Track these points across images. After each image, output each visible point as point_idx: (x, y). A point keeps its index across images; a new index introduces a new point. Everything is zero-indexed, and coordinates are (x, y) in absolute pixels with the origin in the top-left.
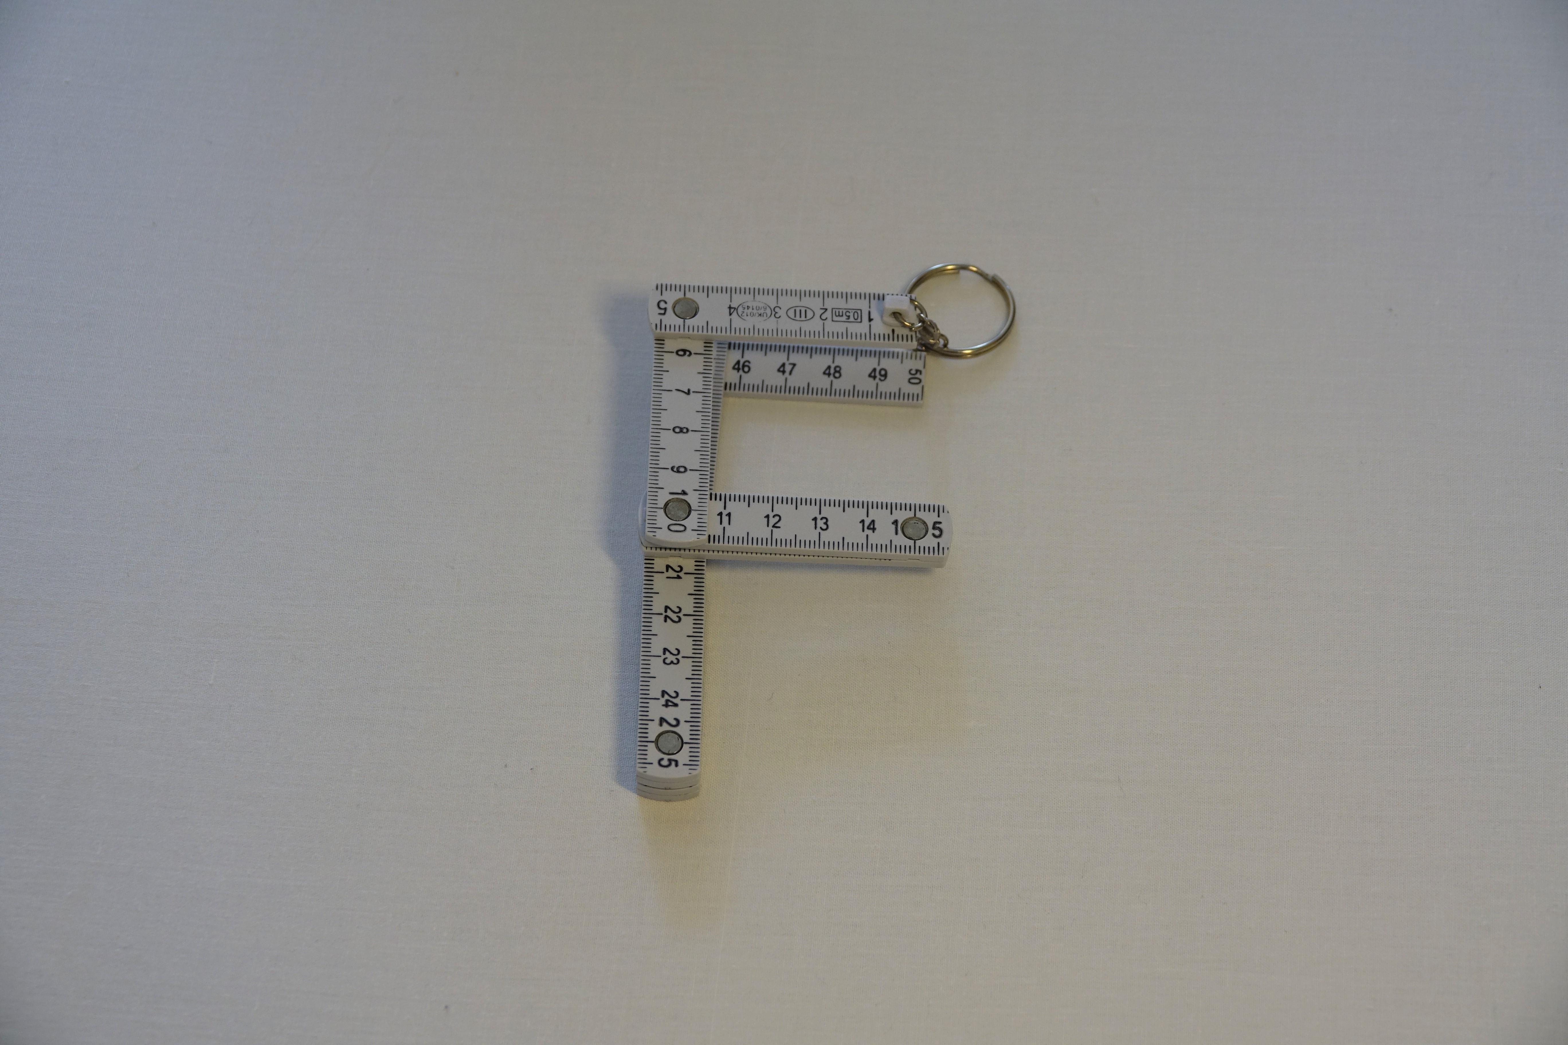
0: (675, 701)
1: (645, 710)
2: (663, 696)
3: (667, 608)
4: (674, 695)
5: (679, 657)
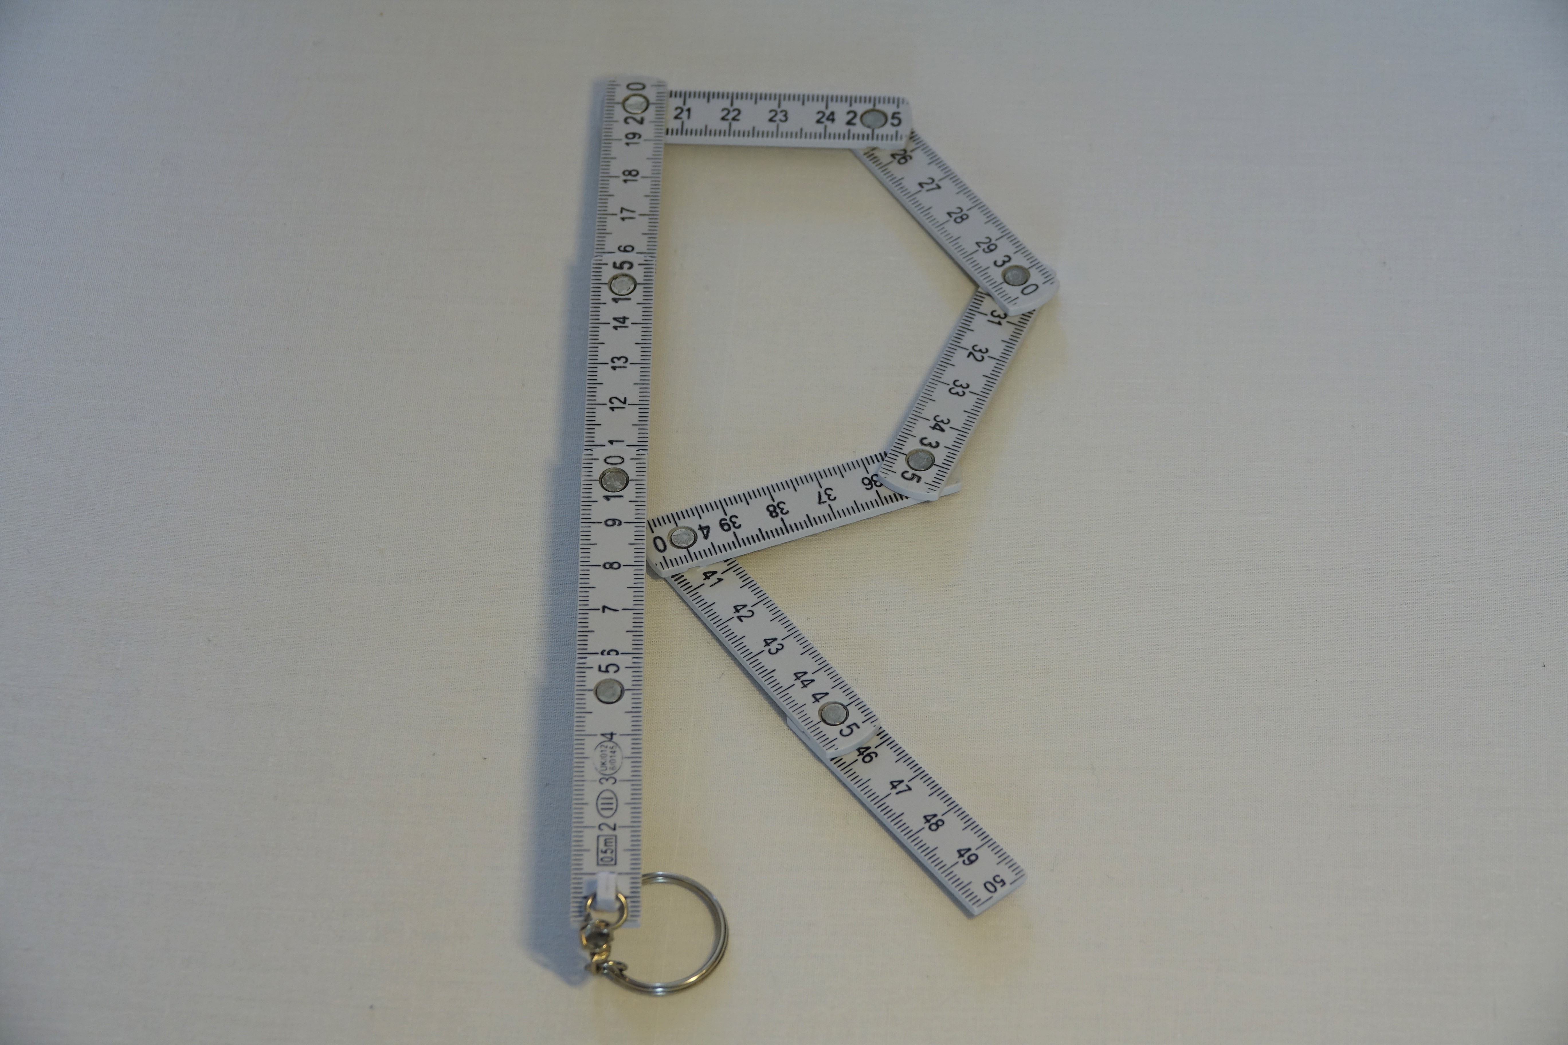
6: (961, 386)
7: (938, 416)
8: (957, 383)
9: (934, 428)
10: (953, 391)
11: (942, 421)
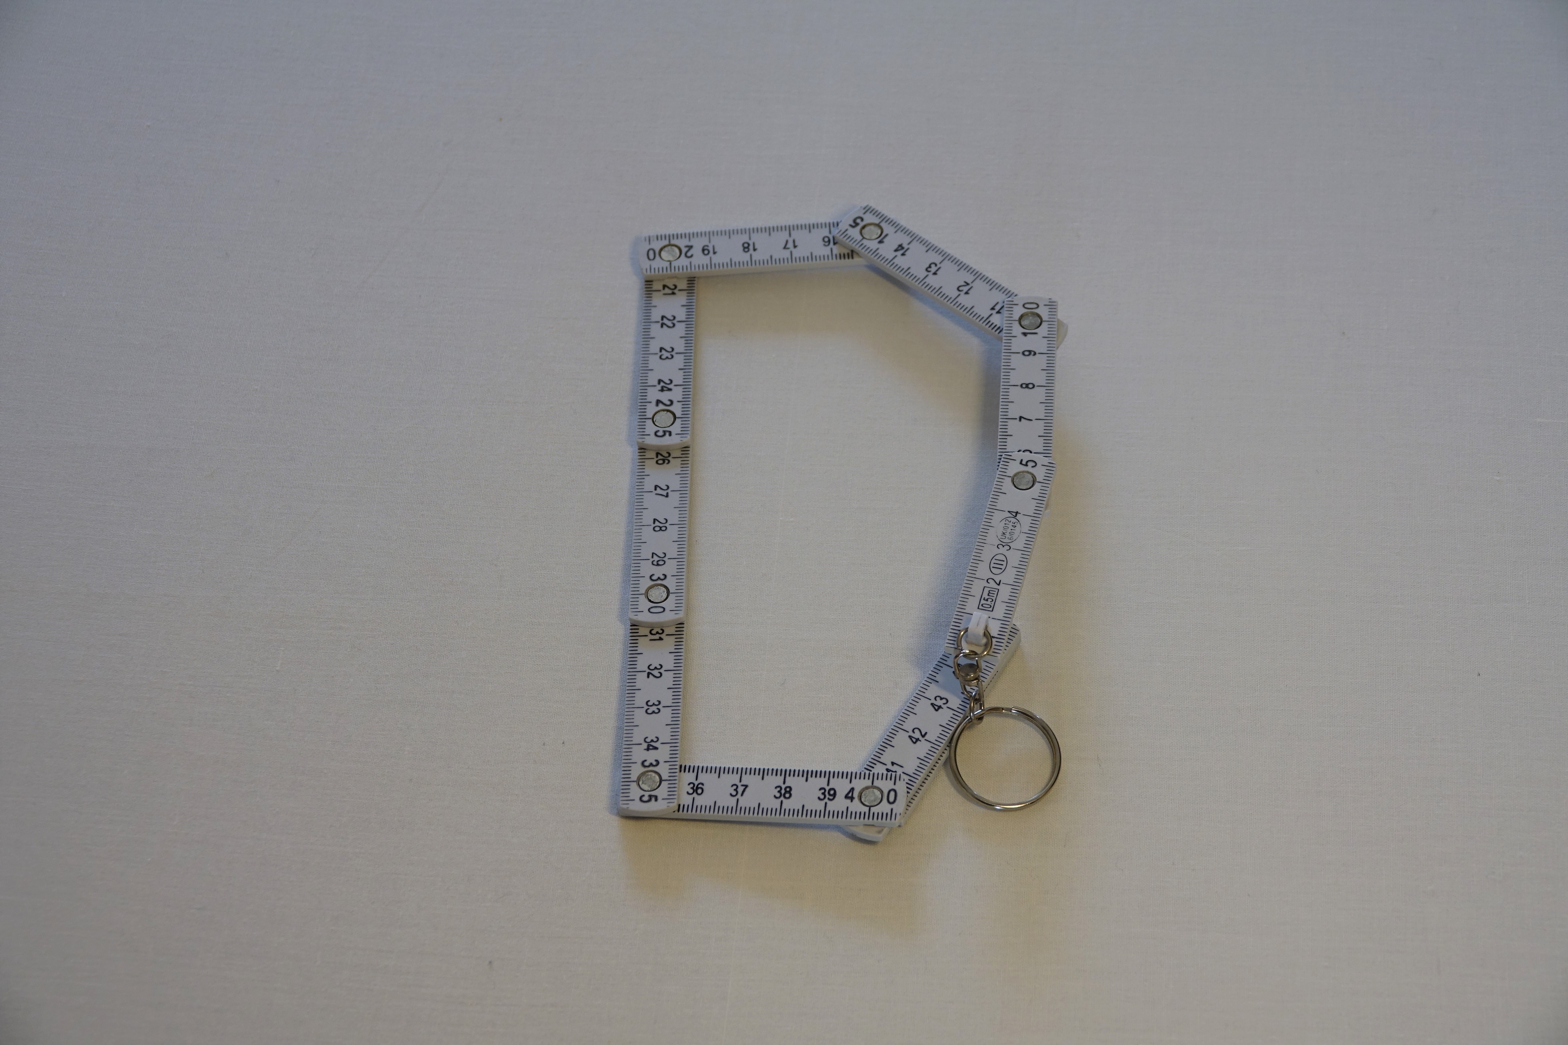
0: (669, 386)
1: (644, 395)
2: (659, 383)
3: (663, 317)
4: (668, 382)
5: (673, 353)
6: (654, 704)
7: (647, 737)
8: (650, 704)
9: (648, 749)
10: (649, 711)
11: (652, 741)
